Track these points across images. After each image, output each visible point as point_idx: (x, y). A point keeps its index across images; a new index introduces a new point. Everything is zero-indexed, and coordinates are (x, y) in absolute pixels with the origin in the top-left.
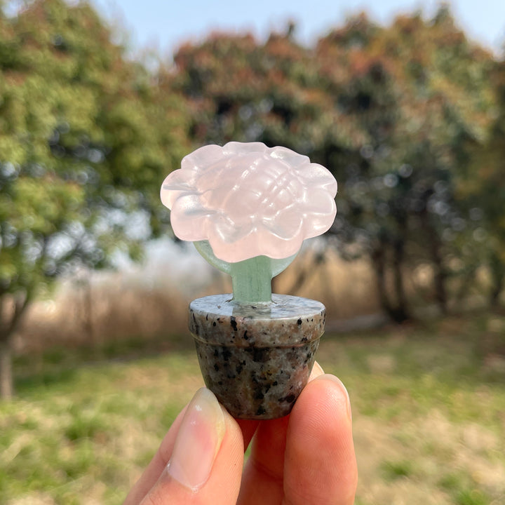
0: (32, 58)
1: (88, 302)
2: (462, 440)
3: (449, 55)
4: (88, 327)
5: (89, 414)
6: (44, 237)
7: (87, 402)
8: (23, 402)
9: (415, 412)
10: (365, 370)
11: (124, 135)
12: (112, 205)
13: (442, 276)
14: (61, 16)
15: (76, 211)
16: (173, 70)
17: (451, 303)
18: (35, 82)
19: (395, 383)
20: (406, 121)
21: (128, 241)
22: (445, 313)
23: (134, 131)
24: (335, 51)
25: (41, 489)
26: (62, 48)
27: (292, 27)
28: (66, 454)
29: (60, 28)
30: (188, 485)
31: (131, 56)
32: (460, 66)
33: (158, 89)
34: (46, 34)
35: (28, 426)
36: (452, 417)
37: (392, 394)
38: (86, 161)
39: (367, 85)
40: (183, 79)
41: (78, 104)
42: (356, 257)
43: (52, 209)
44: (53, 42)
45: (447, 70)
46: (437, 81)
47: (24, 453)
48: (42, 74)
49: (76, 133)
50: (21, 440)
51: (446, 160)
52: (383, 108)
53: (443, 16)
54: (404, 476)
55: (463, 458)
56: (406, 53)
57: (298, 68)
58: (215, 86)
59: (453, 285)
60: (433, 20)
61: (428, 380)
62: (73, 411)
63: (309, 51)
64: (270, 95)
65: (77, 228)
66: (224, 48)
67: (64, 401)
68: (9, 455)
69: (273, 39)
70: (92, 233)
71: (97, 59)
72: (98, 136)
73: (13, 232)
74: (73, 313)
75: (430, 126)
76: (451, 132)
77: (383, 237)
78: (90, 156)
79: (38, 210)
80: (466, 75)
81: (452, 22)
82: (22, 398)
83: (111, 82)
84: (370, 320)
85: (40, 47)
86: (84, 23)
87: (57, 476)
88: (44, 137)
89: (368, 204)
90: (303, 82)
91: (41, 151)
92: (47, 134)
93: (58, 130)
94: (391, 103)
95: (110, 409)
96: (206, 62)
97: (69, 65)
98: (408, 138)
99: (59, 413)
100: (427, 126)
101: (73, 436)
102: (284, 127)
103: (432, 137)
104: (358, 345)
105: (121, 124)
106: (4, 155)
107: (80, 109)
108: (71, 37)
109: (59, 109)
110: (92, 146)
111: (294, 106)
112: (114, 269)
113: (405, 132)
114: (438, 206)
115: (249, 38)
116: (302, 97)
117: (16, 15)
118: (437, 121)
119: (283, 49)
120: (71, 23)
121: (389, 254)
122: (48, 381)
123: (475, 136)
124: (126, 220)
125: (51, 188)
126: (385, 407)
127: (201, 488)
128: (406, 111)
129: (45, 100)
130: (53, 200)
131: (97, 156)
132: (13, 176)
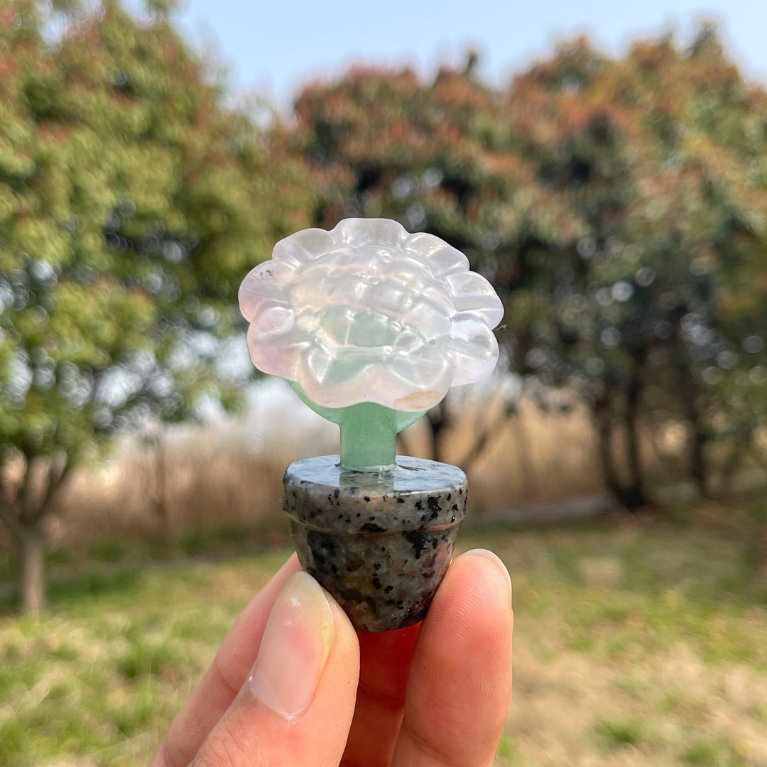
0: (81, 102)
1: (162, 469)
2: (722, 691)
3: (713, 103)
4: (159, 507)
5: (155, 640)
6: (94, 372)
7: (154, 622)
8: (58, 619)
9: (652, 647)
10: (577, 580)
11: (216, 221)
12: (197, 326)
13: (700, 439)
14: (126, 42)
15: (143, 334)
16: (291, 123)
17: (714, 481)
18: (84, 138)
19: (621, 602)
20: (643, 202)
21: (219, 380)
22: (705, 495)
23: (229, 215)
24: (539, 96)
25: (79, 751)
26: (126, 90)
27: (472, 60)
28: (120, 699)
29: (123, 59)
30: (283, 713)
31: (230, 103)
32: (730, 118)
33: (268, 152)
34: (103, 68)
35: (64, 655)
36: (708, 655)
37: (617, 618)
38: (158, 259)
39: (585, 146)
40: (306, 137)
41: (147, 173)
42: (565, 409)
43: (107, 331)
44: (113, 80)
45: (709, 125)
46: (695, 142)
47: (57, 695)
48: (94, 128)
49: (144, 216)
50: (51, 676)
51: (704, 263)
52: (610, 181)
53: (706, 42)
54: (631, 746)
55: (722, 718)
56: (647, 98)
57: (480, 122)
58: (356, 147)
59: (718, 452)
60: (690, 49)
61: (673, 597)
62: (130, 635)
63: (499, 95)
64: (439, 163)
65: (145, 358)
66: (371, 90)
67: (119, 620)
68: (33, 699)
69: (444, 76)
70: (167, 367)
71: (180, 107)
72: (177, 222)
73: (48, 365)
74: (137, 486)
75: (683, 210)
76: (715, 218)
77: (609, 379)
78: (165, 251)
79: (86, 331)
80: (740, 133)
81: (720, 51)
82: (55, 613)
83: (198, 141)
84: (586, 505)
85: (92, 87)
86: (160, 53)
87: (104, 733)
88: (96, 221)
89: (586, 328)
90: (488, 143)
91: (92, 242)
92: (103, 218)
93: (117, 211)
94: (623, 174)
95: (187, 632)
96: (343, 111)
97: (137, 116)
98: (648, 228)
99: (110, 637)
100: (678, 209)
101: (130, 672)
102: (457, 210)
103: (685, 226)
104: (567, 543)
105: (212, 204)
106: (35, 248)
107: (150, 182)
108: (141, 74)
109: (120, 180)
110: (168, 237)
111: (475, 178)
112: (199, 422)
113: (643, 218)
114: (695, 332)
115: (408, 74)
116: (487, 165)
117: (59, 40)
118: (694, 203)
119: (460, 92)
120: (141, 54)
121: (619, 403)
122: (95, 588)
123: (752, 226)
124: (217, 349)
125: (105, 299)
126: (605, 638)
127: (301, 715)
128: (645, 186)
129: (99, 166)
130: (108, 317)
131: (175, 253)
132: (49, 280)
